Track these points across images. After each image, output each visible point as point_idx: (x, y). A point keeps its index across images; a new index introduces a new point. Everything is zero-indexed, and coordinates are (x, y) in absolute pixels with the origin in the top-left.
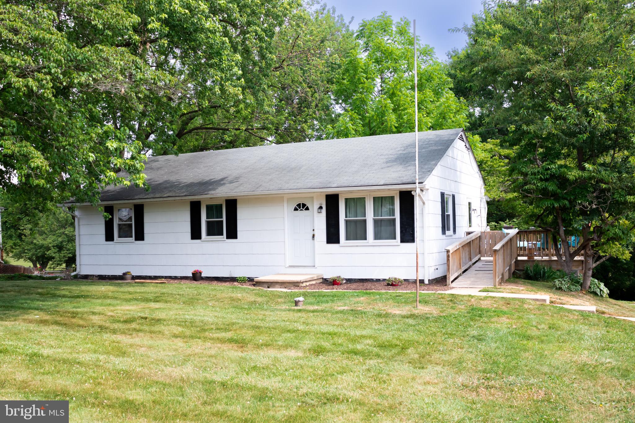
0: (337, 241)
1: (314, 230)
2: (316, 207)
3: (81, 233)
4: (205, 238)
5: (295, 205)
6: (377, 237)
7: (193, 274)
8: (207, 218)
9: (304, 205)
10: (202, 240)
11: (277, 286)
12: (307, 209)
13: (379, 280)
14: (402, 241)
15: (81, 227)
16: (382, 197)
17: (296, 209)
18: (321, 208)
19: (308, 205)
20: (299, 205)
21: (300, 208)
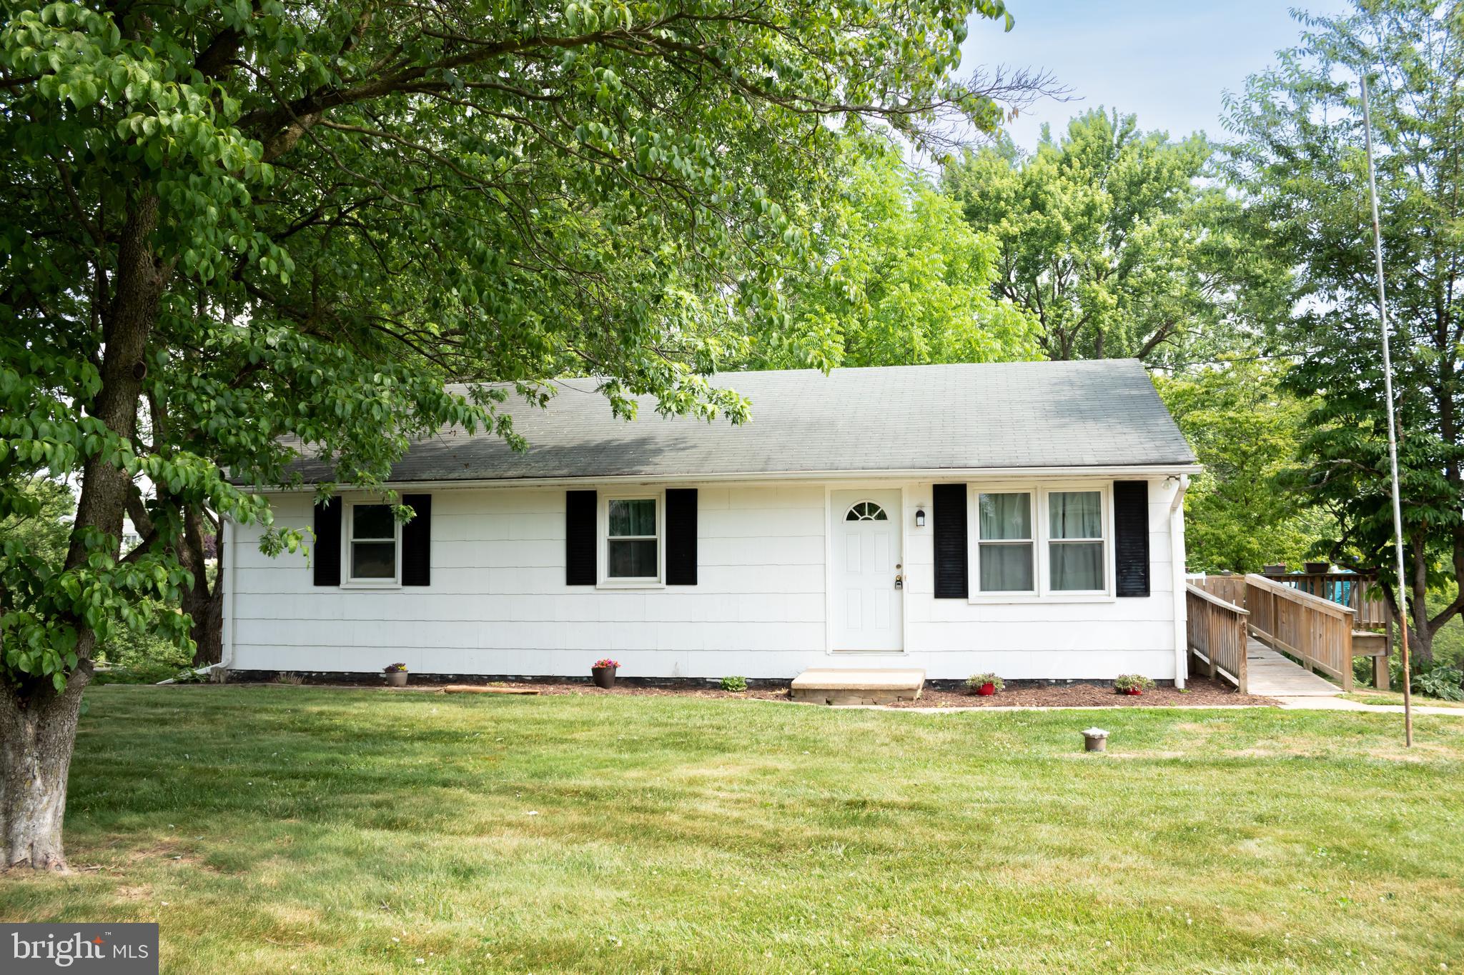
0: (962, 593)
1: (899, 566)
2: (909, 513)
3: (239, 565)
4: (605, 583)
5: (851, 508)
6: (1058, 583)
7: (594, 670)
8: (611, 534)
9: (873, 508)
10: (598, 586)
11: (854, 699)
12: (882, 516)
13: (1064, 681)
14: (1121, 593)
15: (241, 547)
16: (1064, 494)
17: (851, 517)
18: (920, 514)
19: (884, 507)
20: (860, 508)
21: (862, 514)
